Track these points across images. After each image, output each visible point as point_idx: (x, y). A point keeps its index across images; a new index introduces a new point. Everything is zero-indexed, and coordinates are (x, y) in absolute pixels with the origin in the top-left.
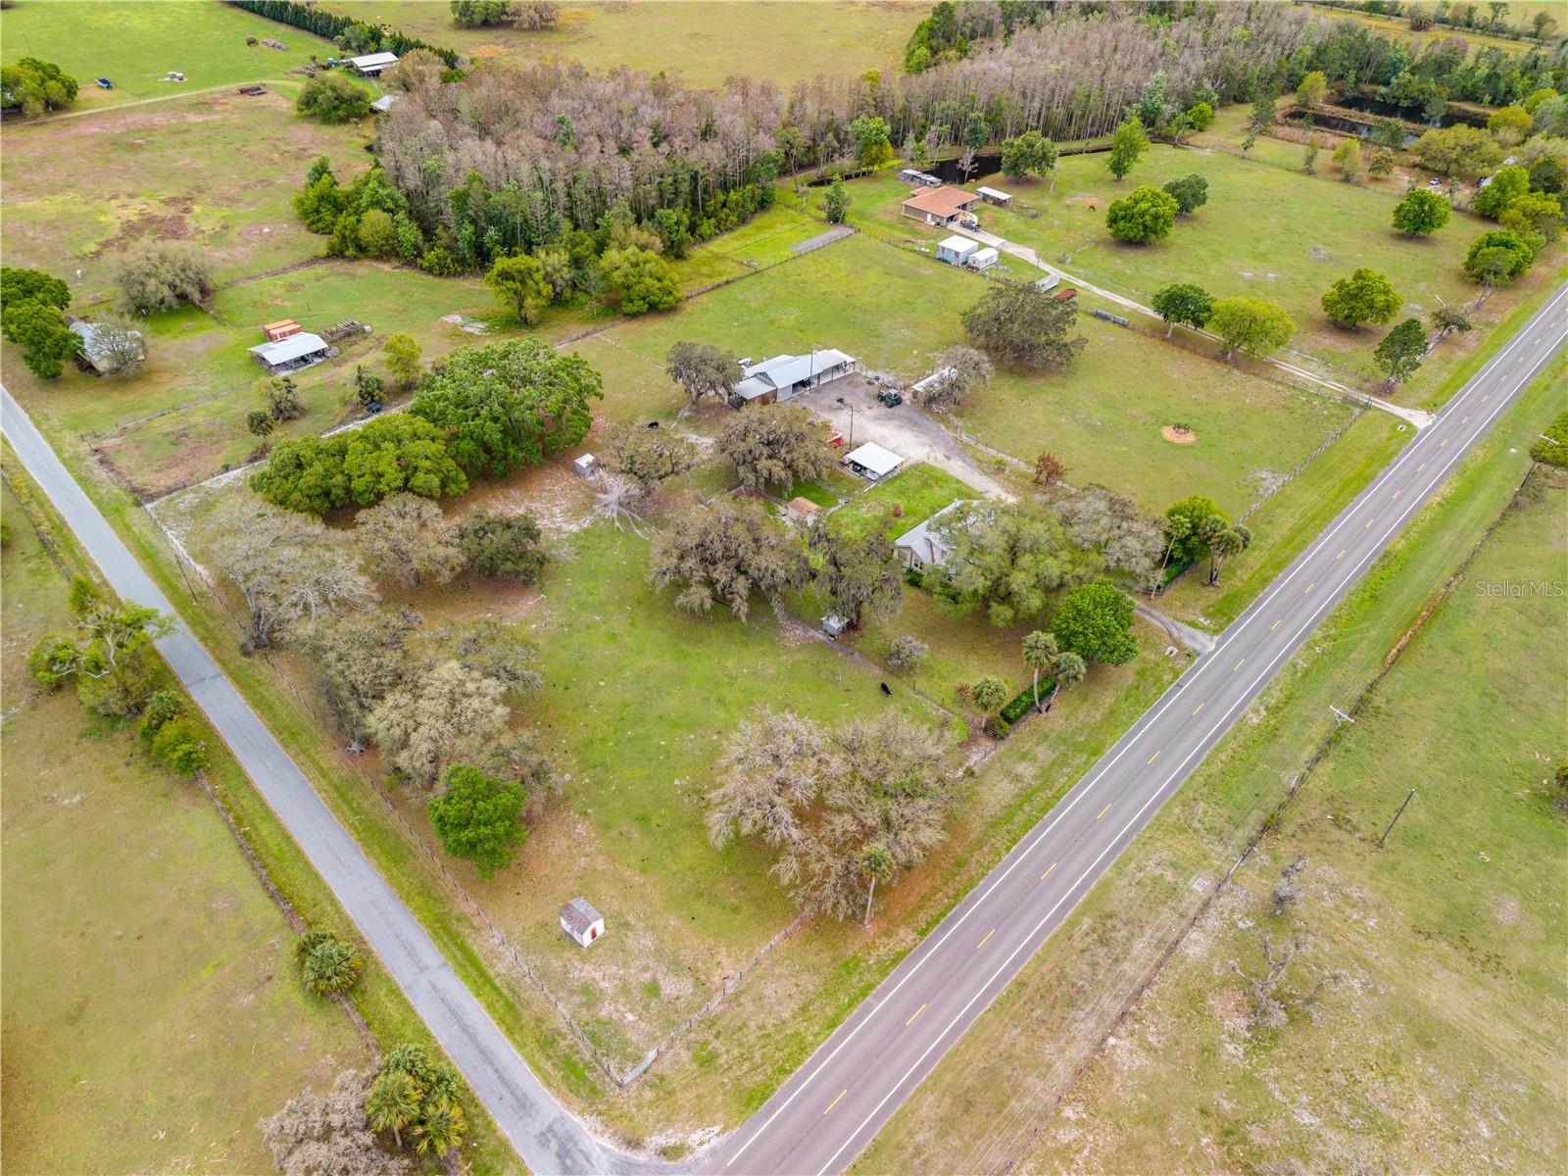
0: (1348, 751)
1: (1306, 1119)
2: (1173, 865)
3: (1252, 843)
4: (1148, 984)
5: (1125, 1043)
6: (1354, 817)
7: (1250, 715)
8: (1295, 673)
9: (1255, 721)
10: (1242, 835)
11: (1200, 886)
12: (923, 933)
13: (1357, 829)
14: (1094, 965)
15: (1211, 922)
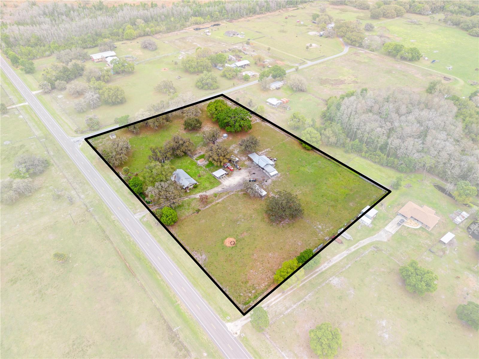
0: (97, 229)
1: (43, 195)
2: (88, 194)
3: (87, 206)
4: (71, 185)
5: (65, 181)
6: (82, 223)
7: (114, 216)
8: (122, 229)
9: (112, 217)
10: (89, 205)
11: (82, 196)
12: (94, 166)
13: (80, 222)
14: (78, 180)
15: (76, 196)
